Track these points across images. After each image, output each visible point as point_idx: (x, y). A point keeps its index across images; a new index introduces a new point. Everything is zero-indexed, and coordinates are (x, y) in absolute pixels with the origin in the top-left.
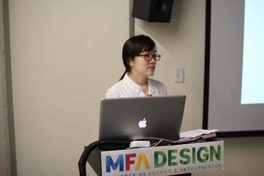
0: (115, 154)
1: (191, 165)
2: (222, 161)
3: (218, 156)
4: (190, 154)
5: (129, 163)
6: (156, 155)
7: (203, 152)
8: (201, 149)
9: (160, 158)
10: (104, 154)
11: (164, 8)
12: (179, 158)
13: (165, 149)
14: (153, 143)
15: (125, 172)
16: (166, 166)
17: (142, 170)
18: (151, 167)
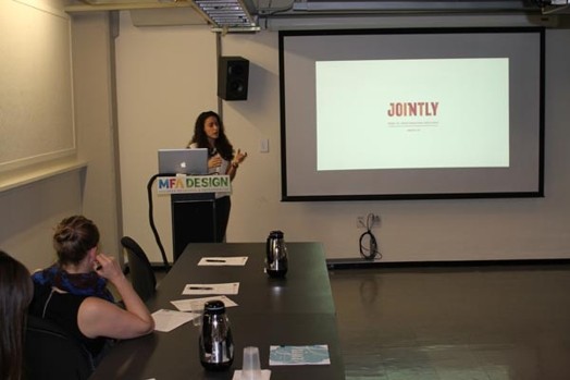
1: (208, 187)
4: (208, 181)
5: (172, 184)
6: (187, 180)
7: (216, 181)
9: (190, 183)
11: (240, 89)
12: (201, 183)
13: (193, 178)
15: (170, 189)
16: (193, 187)
17: (179, 188)
18: (185, 187)
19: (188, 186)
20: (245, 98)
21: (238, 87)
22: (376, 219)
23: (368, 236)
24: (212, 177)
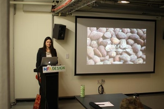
0: (45, 67)
1: (59, 70)
2: (65, 70)
3: (64, 69)
4: (59, 68)
5: (48, 69)
7: (61, 68)
8: (61, 67)
9: (53, 68)
10: (43, 67)
12: (57, 69)
13: (54, 67)
14: (51, 66)
15: (47, 71)
16: (54, 70)
17: (50, 70)
18: (52, 70)
19: (53, 70)
20: (64, 39)
21: (61, 35)
22: (103, 81)
23: (101, 86)
24: (60, 66)
